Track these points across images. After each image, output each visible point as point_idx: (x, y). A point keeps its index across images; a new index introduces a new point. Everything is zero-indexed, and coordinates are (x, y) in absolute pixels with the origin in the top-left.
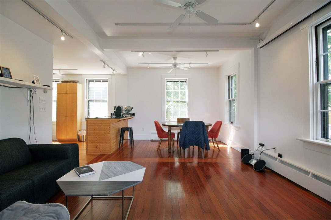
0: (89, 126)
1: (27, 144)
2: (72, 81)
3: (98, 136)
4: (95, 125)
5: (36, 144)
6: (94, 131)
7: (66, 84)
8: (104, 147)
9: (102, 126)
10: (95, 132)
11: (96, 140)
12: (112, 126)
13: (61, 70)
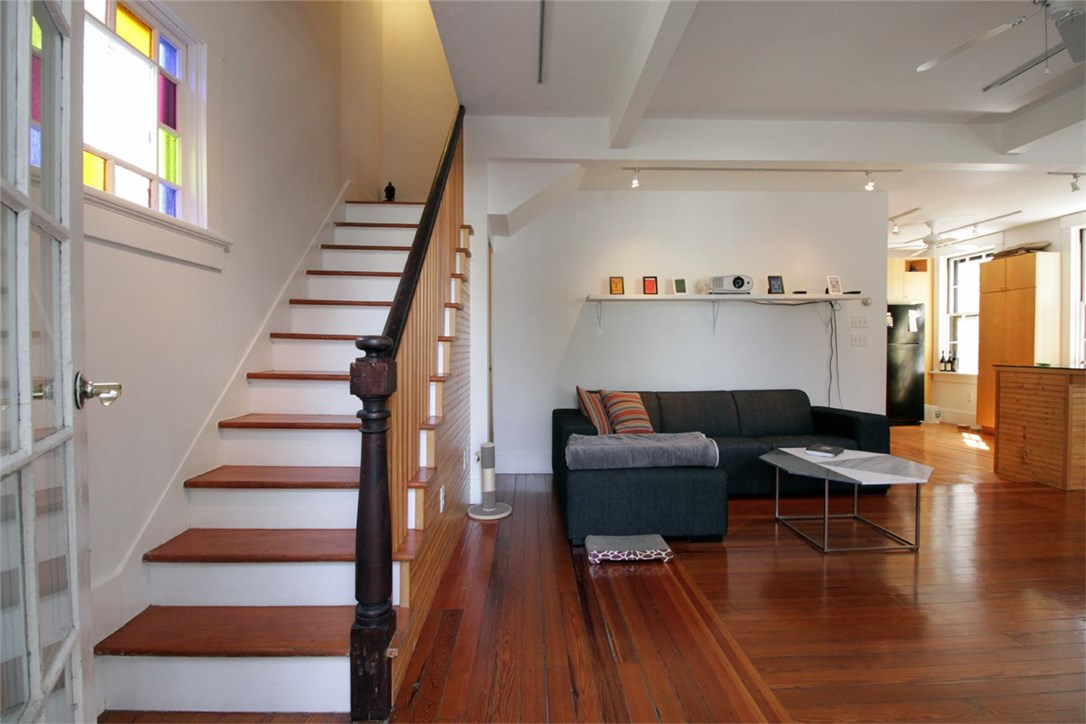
0: (1003, 390)
1: (813, 403)
2: (1021, 249)
3: (1026, 423)
4: (1019, 387)
5: (826, 406)
6: (1016, 407)
7: (1002, 260)
8: (1045, 462)
9: (1039, 392)
10: (1018, 410)
11: (1022, 434)
12: (1075, 395)
13: (980, 225)
